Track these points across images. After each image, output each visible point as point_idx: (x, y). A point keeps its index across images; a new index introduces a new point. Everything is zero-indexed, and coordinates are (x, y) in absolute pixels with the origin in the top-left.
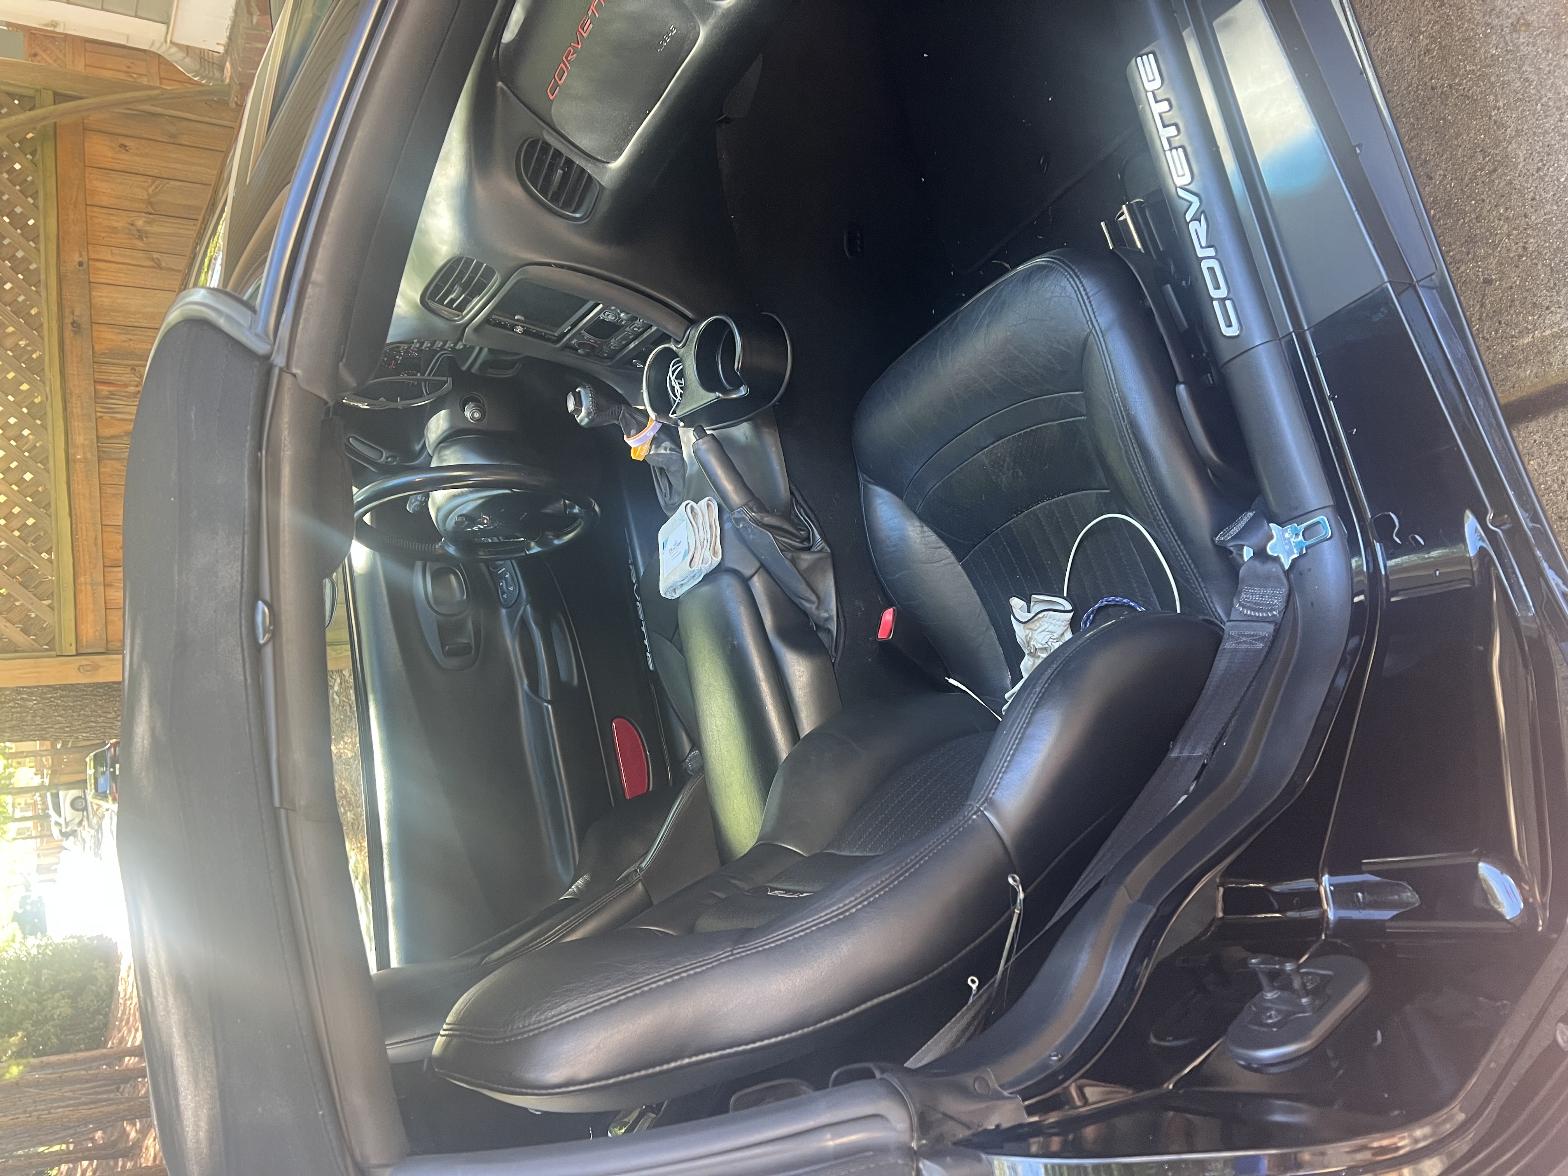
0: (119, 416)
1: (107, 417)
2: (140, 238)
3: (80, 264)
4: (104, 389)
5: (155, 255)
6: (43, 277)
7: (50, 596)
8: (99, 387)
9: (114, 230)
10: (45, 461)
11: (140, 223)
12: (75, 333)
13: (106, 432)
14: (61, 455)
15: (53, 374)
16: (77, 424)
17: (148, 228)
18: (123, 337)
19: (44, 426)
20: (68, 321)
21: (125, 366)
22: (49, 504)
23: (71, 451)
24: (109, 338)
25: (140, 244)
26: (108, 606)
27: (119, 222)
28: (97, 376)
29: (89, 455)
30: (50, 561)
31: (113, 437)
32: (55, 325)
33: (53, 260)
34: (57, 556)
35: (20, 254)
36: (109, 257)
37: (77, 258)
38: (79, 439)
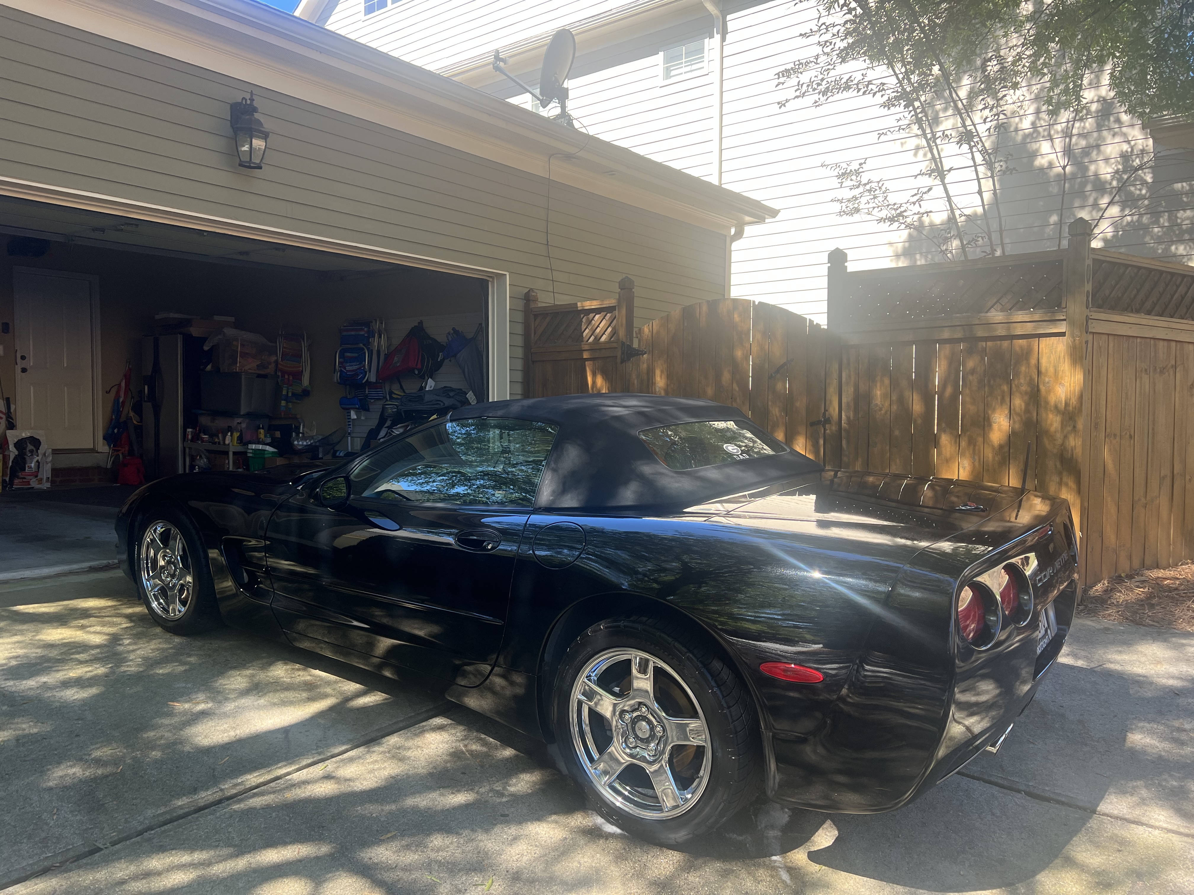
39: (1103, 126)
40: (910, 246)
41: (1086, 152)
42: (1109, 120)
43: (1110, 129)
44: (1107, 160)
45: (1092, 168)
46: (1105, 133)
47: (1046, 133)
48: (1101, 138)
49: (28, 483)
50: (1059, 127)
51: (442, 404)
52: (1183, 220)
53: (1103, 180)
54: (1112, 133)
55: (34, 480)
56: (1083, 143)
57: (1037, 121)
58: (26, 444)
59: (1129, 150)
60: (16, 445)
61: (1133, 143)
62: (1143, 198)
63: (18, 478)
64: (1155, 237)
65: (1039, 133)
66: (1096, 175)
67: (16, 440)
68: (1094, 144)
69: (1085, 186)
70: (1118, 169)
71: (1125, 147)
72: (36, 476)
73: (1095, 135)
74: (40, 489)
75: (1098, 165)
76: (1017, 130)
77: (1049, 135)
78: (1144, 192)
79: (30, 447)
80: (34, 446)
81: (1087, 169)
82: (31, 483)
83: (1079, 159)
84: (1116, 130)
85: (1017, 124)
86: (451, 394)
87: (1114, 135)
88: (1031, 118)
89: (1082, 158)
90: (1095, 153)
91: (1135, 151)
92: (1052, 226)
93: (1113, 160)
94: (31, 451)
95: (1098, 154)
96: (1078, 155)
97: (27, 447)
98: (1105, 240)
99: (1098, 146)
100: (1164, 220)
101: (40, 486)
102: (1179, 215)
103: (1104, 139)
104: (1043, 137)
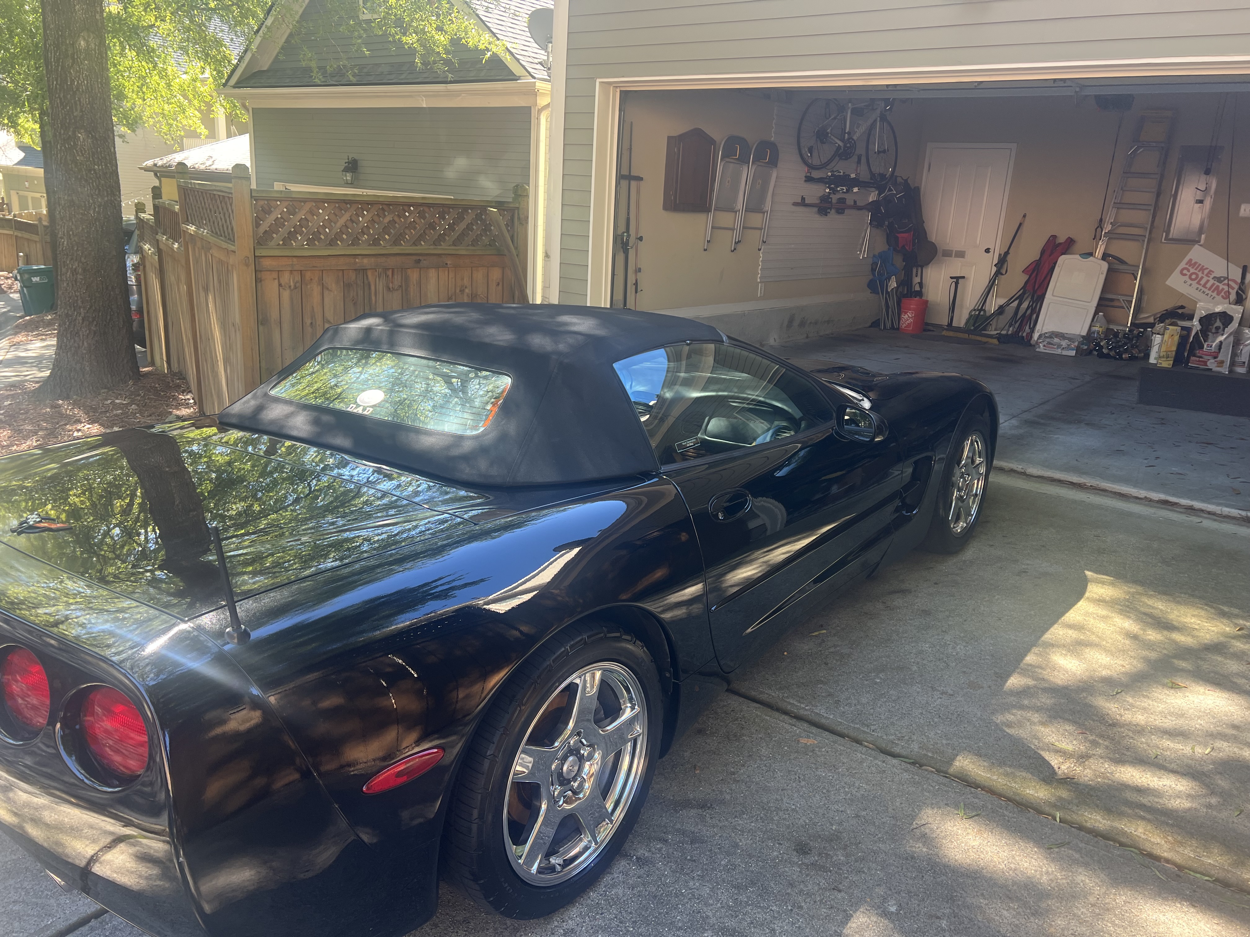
0: (377, 279)
1: (377, 274)
2: (461, 291)
3: (447, 264)
4: (390, 273)
5: (454, 297)
6: (439, 247)
7: (284, 244)
8: (390, 271)
9: (462, 279)
10: (353, 244)
11: (467, 291)
12: (415, 261)
13: (369, 273)
14: (358, 252)
15: (396, 250)
16: (373, 260)
17: (465, 294)
18: (415, 282)
19: (370, 245)
20: (421, 258)
21: (402, 283)
22: (331, 245)
23: (360, 257)
24: (414, 275)
25: (458, 291)
26: (280, 273)
27: (466, 281)
28: (396, 270)
29: (358, 265)
30: (303, 245)
31: (367, 276)
32: (419, 252)
33: (446, 252)
34: (306, 248)
35: (447, 238)
36: (450, 277)
37: (449, 262)
38: (365, 261)
49: (1205, 363)
55: (1213, 361)
58: (1216, 319)
60: (1201, 320)
63: (1194, 356)
67: (1204, 313)
72: (1215, 358)
74: (1219, 373)
79: (1218, 323)
80: (1223, 325)
82: (1208, 363)
94: (1217, 328)
97: (1216, 322)
101: (1219, 369)
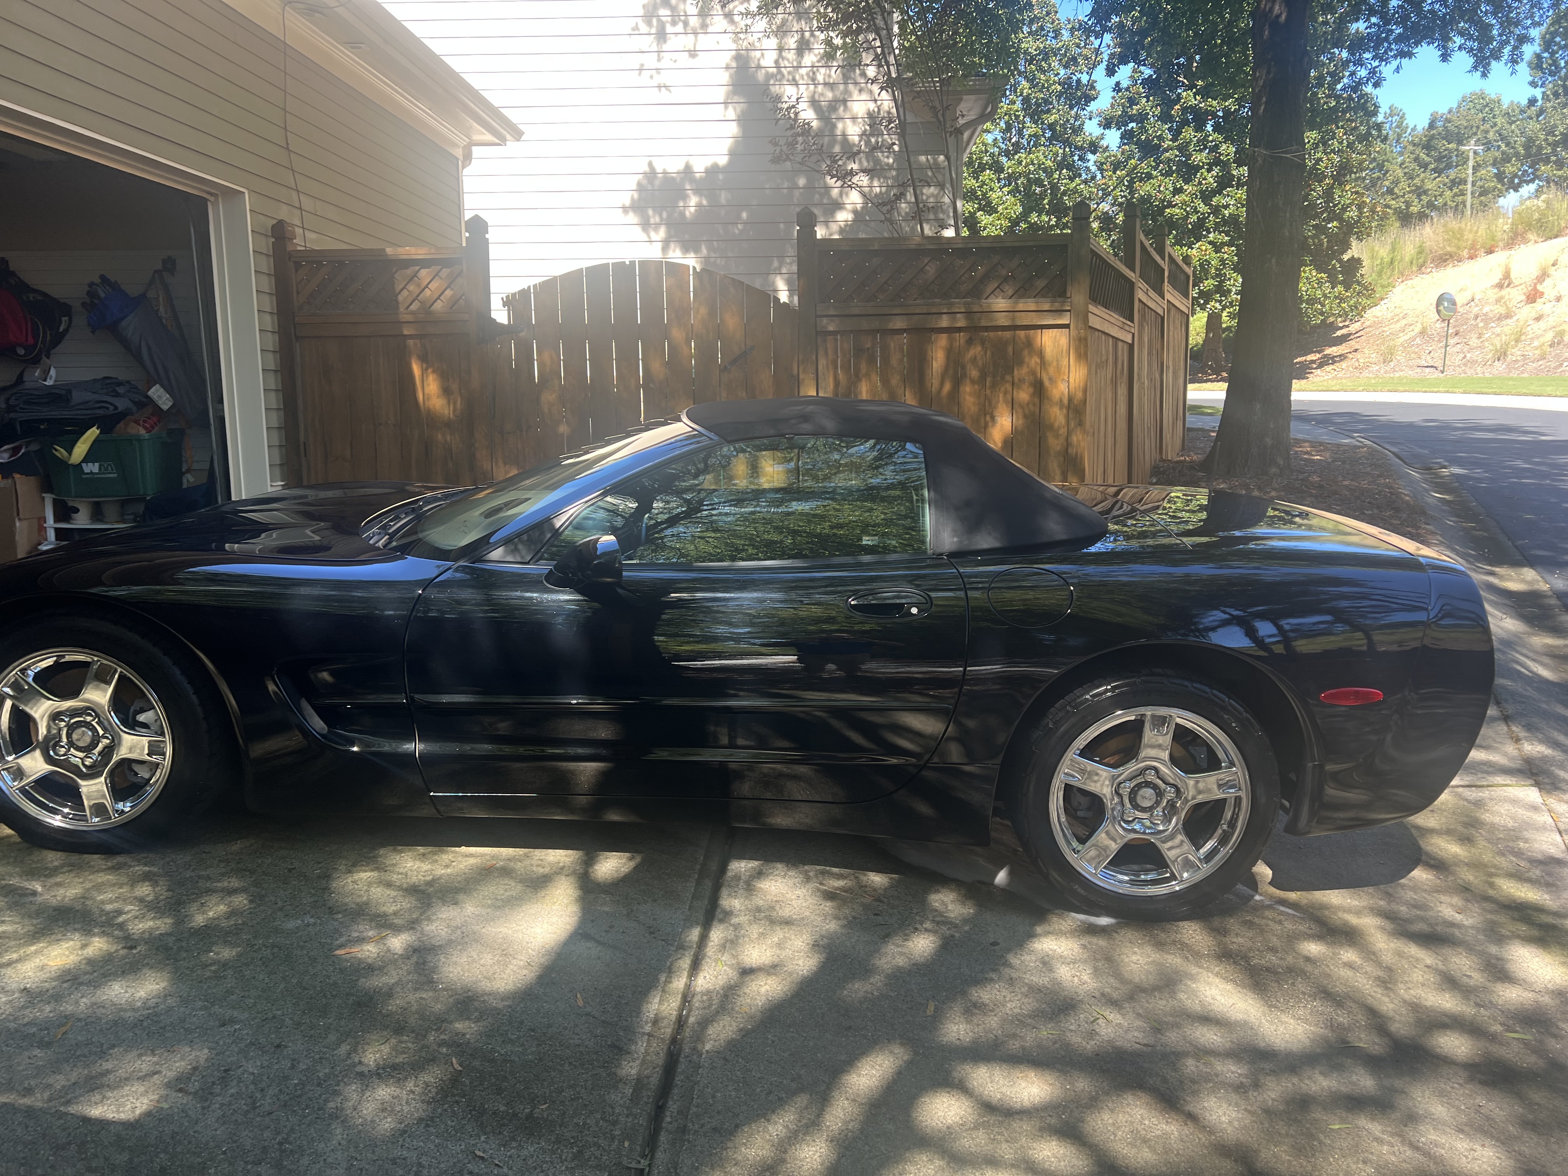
39: (850, 78)
40: (640, 199)
41: (834, 105)
42: (855, 72)
43: (856, 83)
44: (854, 119)
45: (840, 126)
46: (851, 87)
47: (790, 77)
48: (846, 92)
50: (803, 71)
51: (111, 408)
52: (928, 197)
53: (851, 142)
54: (858, 87)
56: (829, 95)
57: (781, 60)
59: (876, 110)
61: (879, 103)
62: (890, 167)
64: (903, 214)
65: (783, 76)
66: (844, 135)
68: (841, 98)
69: (833, 147)
70: (866, 130)
71: (872, 106)
73: (842, 87)
75: (845, 123)
76: (759, 67)
77: (794, 79)
78: (891, 161)
81: (834, 126)
83: (827, 114)
84: (863, 85)
85: (759, 60)
86: (121, 390)
87: (860, 91)
88: (774, 55)
89: (829, 112)
90: (842, 108)
91: (882, 112)
92: (801, 190)
93: (860, 120)
95: (844, 110)
96: (825, 109)
98: (855, 212)
99: (845, 102)
100: (910, 196)
102: (925, 191)
103: (850, 95)
104: (788, 80)
